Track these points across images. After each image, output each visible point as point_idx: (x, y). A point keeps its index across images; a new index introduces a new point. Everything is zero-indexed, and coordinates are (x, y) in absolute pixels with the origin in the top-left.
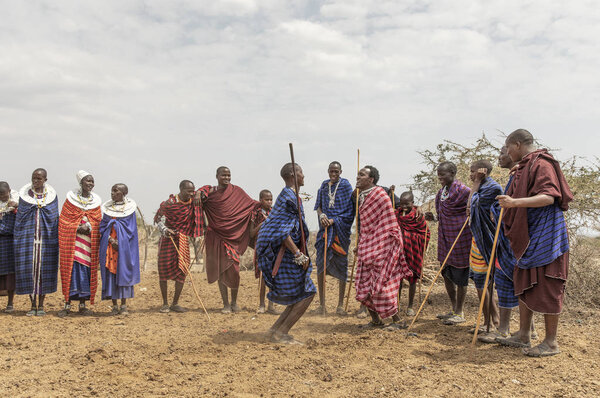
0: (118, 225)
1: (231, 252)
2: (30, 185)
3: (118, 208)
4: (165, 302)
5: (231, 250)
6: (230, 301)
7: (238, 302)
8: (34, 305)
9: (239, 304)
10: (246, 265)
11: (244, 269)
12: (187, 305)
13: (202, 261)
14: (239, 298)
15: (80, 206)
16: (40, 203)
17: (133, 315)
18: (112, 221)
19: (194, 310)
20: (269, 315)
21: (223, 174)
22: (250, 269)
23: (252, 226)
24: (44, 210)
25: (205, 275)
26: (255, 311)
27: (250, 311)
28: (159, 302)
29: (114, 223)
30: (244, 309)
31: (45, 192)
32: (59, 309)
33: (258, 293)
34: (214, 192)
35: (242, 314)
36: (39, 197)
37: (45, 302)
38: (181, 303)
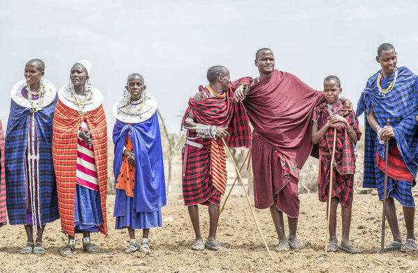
0: (134, 132)
1: (287, 165)
2: (23, 82)
3: (134, 110)
4: (198, 236)
5: (288, 161)
6: (287, 234)
7: (298, 237)
8: (30, 239)
9: (300, 239)
10: (308, 185)
11: (305, 191)
12: (228, 240)
13: (245, 181)
14: (299, 230)
15: (76, 108)
16: (35, 106)
17: (156, 253)
18: (126, 127)
19: (238, 247)
20: (342, 254)
21: (264, 58)
22: (313, 190)
23: (315, 127)
24: (40, 114)
25: (251, 199)
26: (322, 248)
27: (316, 248)
28: (189, 236)
29: (129, 130)
30: (308, 245)
31: (42, 90)
32: (61, 244)
33: (326, 223)
34: (257, 85)
35: (305, 252)
36: (35, 97)
37: (44, 236)
38: (220, 237)
